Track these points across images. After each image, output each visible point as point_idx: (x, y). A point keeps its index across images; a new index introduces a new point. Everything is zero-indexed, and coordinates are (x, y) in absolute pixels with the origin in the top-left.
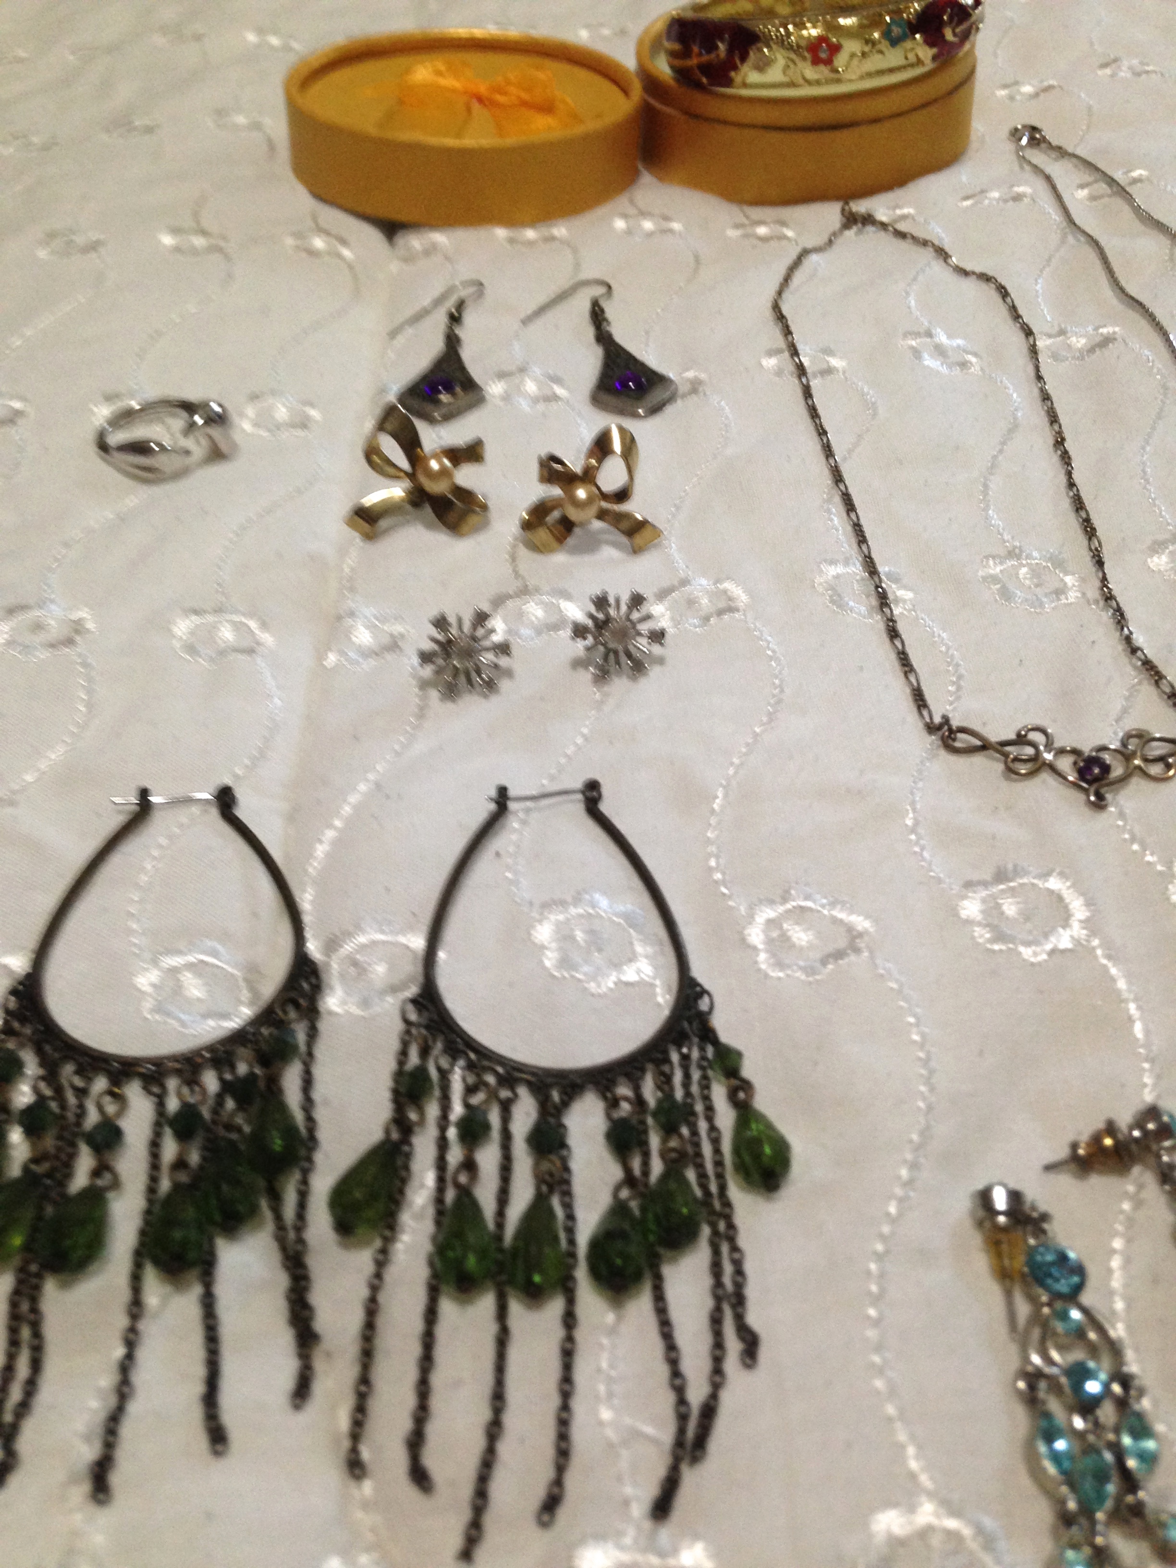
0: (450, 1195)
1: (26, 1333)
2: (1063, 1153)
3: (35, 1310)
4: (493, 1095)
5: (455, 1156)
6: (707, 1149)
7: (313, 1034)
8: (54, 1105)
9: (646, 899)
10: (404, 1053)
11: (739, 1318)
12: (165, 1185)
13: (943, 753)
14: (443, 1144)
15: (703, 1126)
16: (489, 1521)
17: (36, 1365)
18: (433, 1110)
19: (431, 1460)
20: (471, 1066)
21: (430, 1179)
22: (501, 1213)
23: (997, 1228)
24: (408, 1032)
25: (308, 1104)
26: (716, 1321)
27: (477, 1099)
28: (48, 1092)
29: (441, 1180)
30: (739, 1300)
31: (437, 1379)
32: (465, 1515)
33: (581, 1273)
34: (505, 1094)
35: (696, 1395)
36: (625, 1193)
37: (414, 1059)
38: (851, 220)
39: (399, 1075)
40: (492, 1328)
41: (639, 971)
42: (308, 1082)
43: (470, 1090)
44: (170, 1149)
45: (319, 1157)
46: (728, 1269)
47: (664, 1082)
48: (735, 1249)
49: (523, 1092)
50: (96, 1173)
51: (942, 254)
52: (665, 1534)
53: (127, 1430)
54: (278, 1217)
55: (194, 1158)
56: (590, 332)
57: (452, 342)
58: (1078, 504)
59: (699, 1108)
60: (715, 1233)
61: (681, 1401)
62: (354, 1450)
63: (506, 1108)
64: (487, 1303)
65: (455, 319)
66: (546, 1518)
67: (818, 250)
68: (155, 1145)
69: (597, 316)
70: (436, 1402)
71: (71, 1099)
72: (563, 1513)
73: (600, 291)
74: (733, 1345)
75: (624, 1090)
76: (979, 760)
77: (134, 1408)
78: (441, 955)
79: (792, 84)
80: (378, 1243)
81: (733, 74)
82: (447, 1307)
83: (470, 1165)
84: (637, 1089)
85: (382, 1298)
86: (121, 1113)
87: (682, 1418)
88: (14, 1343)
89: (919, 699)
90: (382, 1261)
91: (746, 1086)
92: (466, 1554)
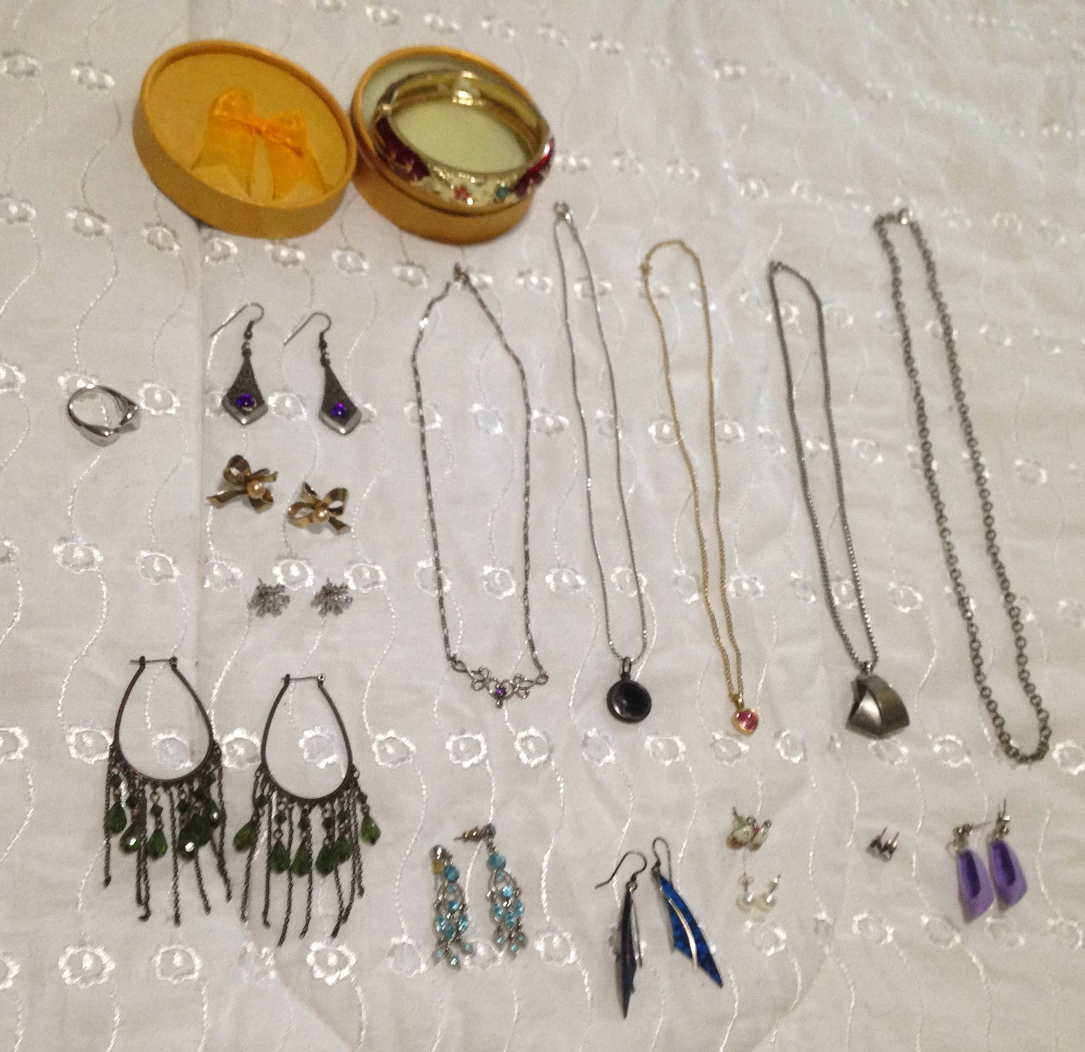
0: (273, 841)
2: (460, 834)
3: (145, 867)
4: (286, 806)
5: (275, 827)
6: (353, 828)
7: (221, 774)
9: (338, 728)
10: (255, 789)
11: (360, 883)
12: (178, 827)
14: (270, 823)
15: (352, 821)
16: (287, 934)
17: (148, 884)
18: (267, 810)
19: (270, 918)
21: (266, 834)
22: (289, 848)
23: (437, 859)
24: (256, 780)
25: (221, 799)
26: (353, 884)
27: (282, 807)
29: (269, 835)
30: (360, 877)
31: (271, 896)
33: (313, 867)
34: (290, 806)
35: (346, 905)
36: (327, 842)
37: (259, 791)
38: (458, 275)
39: (254, 796)
40: (287, 882)
43: (278, 804)
44: (177, 813)
45: (228, 824)
46: (357, 867)
47: (342, 804)
48: (359, 861)
49: (295, 804)
50: (156, 824)
52: (336, 941)
55: (186, 819)
57: (247, 355)
59: (351, 813)
61: (341, 906)
63: (291, 810)
65: (248, 336)
66: (302, 936)
68: (172, 813)
69: (323, 346)
70: (271, 903)
71: (140, 794)
72: (307, 934)
73: (325, 323)
74: (357, 892)
75: (328, 806)
76: (461, 676)
77: (181, 899)
78: (267, 749)
80: (249, 852)
82: (273, 876)
84: (332, 807)
85: (251, 871)
86: (158, 800)
87: (341, 911)
88: (139, 877)
90: (250, 857)
91: (368, 808)
92: (280, 944)
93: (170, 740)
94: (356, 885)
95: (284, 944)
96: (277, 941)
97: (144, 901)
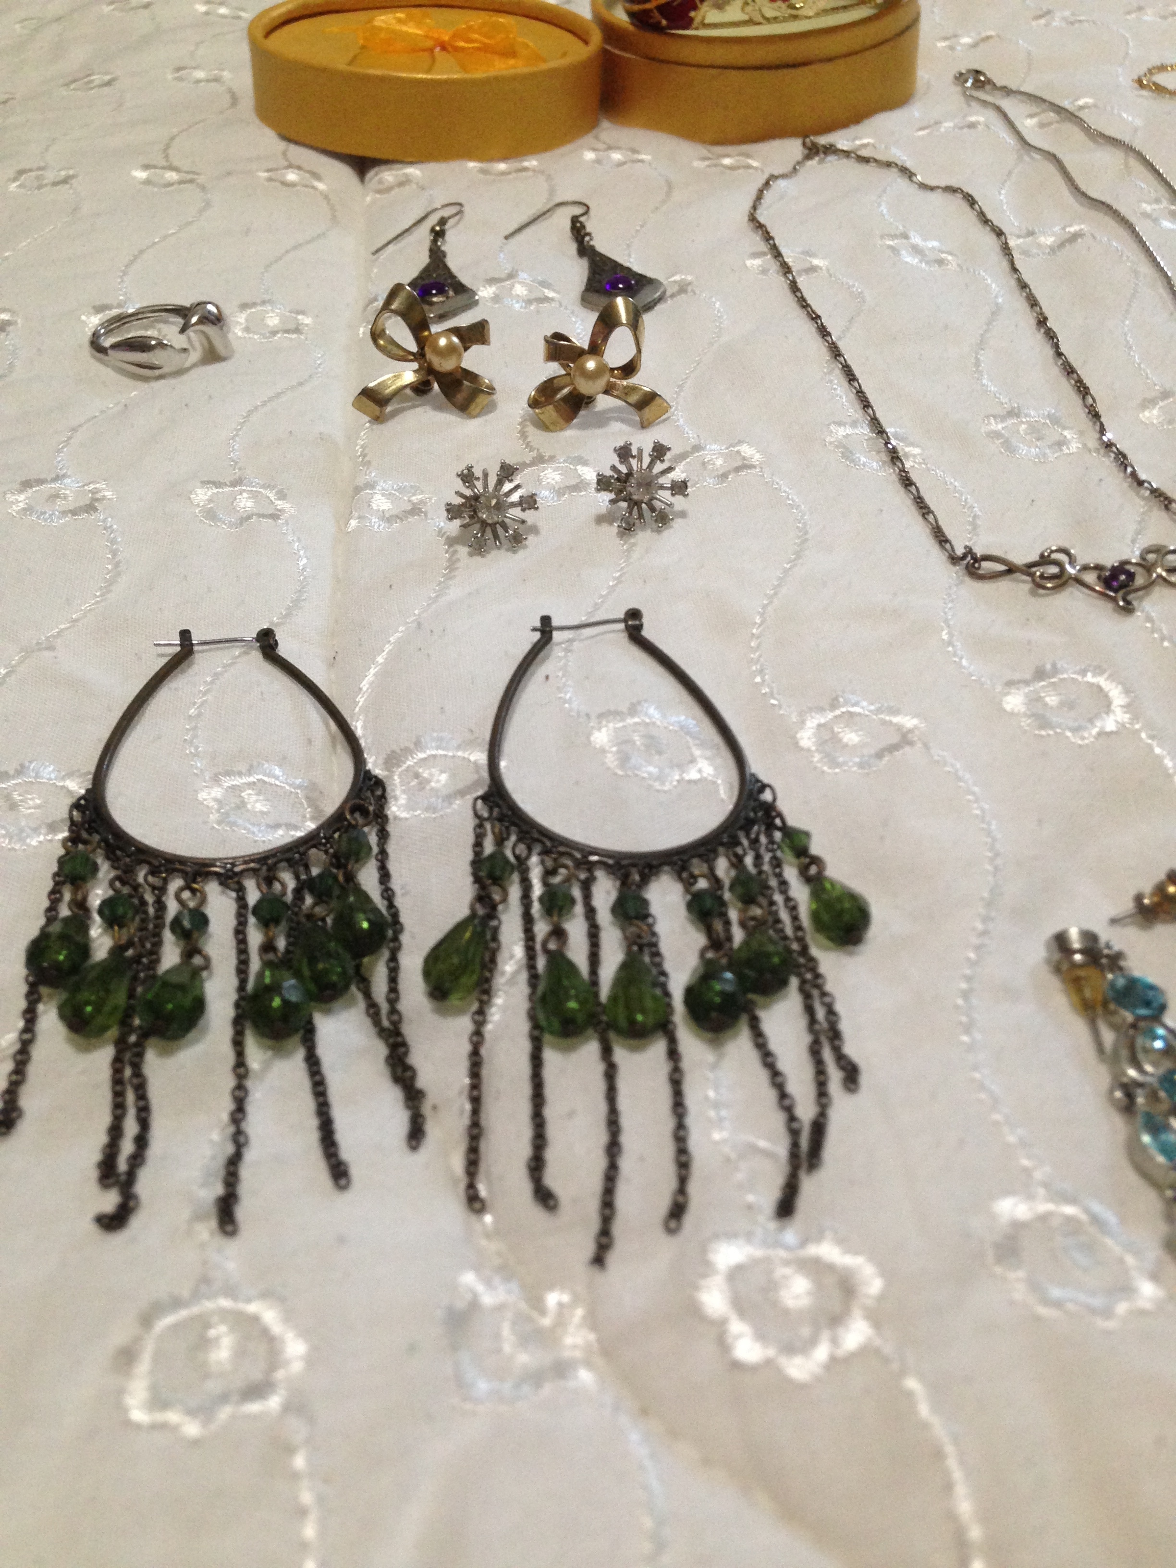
0: (541, 963)
1: (130, 1097)
2: (1127, 905)
3: (138, 1073)
4: (572, 876)
5: (541, 929)
6: (784, 916)
7: (383, 835)
8: (131, 899)
9: (697, 711)
10: (478, 844)
11: (837, 1051)
12: (255, 966)
13: (968, 580)
14: (528, 920)
15: (778, 898)
16: (618, 1228)
17: (144, 1123)
18: (515, 892)
19: (552, 1179)
20: (545, 852)
21: (519, 951)
22: (594, 969)
23: (1074, 965)
24: (480, 826)
25: (388, 894)
26: (815, 1052)
27: (556, 879)
28: (124, 889)
29: (530, 950)
30: (835, 1035)
31: (549, 1112)
32: (594, 1225)
33: (680, 1019)
34: (583, 876)
35: (806, 1111)
36: (711, 955)
37: (489, 847)
38: (813, 151)
39: (477, 863)
40: (600, 1068)
41: (700, 771)
42: (385, 876)
43: (548, 872)
44: (256, 935)
45: (405, 938)
46: (820, 1010)
47: (737, 862)
48: (824, 994)
49: (600, 872)
50: (186, 955)
51: (907, 172)
52: (794, 1230)
53: (245, 1172)
54: (369, 998)
55: (281, 944)
56: (573, 247)
57: (437, 256)
58: (1069, 370)
59: (773, 882)
60: (803, 982)
61: (792, 1118)
62: (471, 1186)
63: (587, 887)
64: (591, 1049)
65: (438, 234)
66: (673, 1224)
67: (784, 176)
68: (240, 933)
69: (578, 231)
70: (552, 1131)
71: (150, 895)
72: (689, 1219)
73: (578, 210)
75: (697, 869)
76: (1004, 584)
77: (250, 1156)
78: (503, 764)
79: (750, 22)
80: (475, 1006)
81: (692, 14)
82: (550, 1056)
83: (559, 933)
84: (712, 870)
85: (483, 1051)
87: (794, 1133)
88: (119, 1107)
89: (940, 537)
91: (817, 861)
92: (599, 1260)
93: (252, 785)
94: (827, 1055)
95: (613, 1258)
96: (589, 1248)
97: (122, 1166)
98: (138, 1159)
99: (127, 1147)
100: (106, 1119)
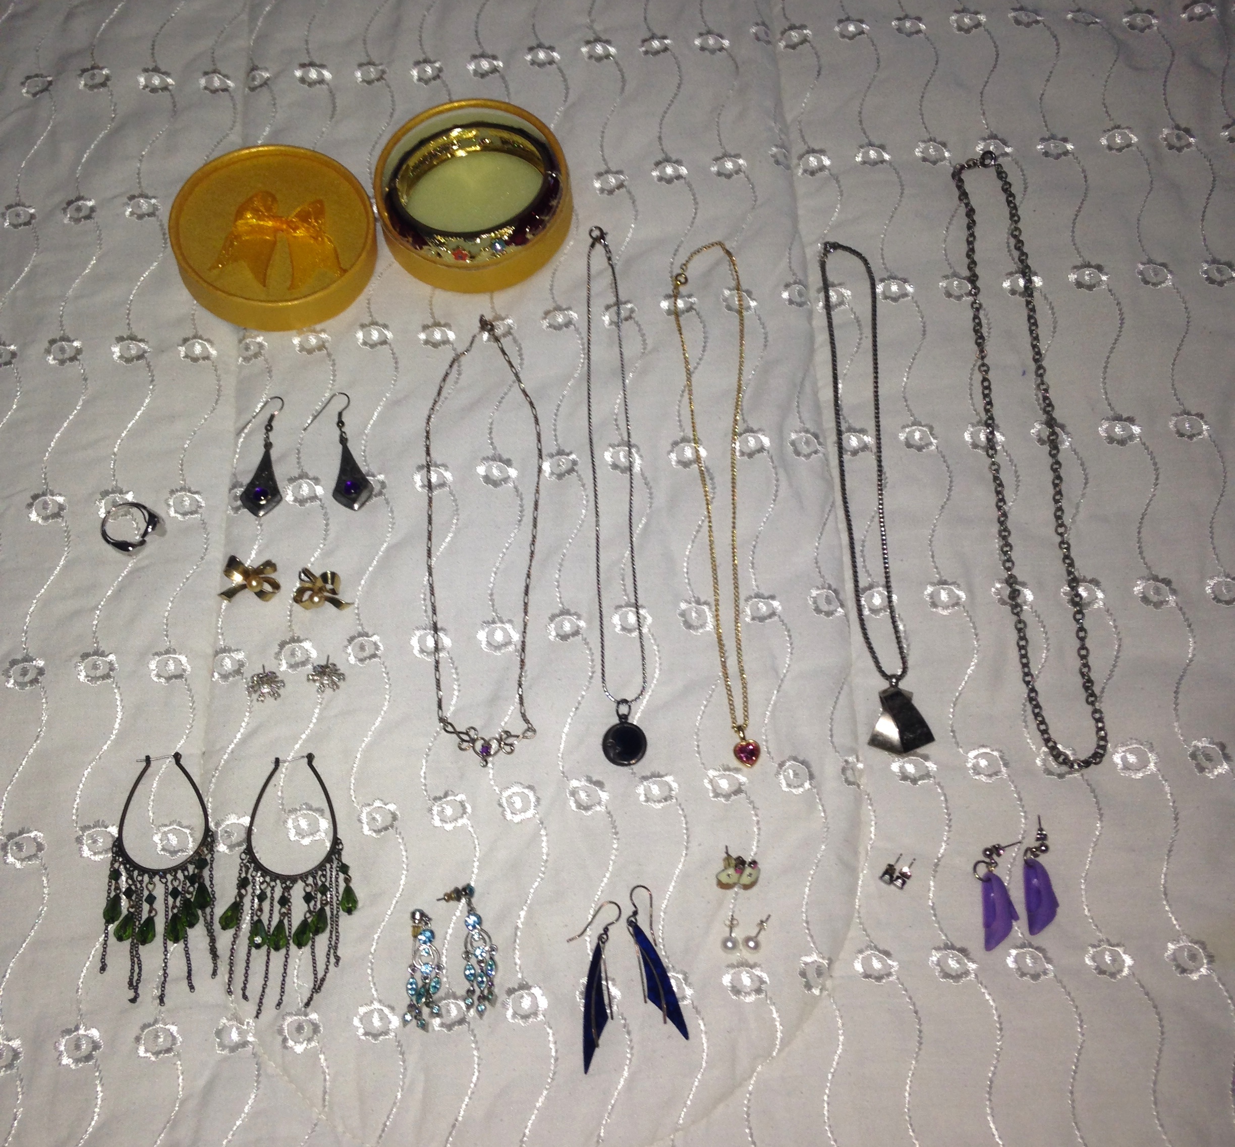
0: (255, 919)
1: (136, 961)
2: (442, 896)
4: (268, 884)
5: (256, 906)
7: (213, 859)
8: (133, 887)
10: (241, 871)
11: (335, 953)
12: (170, 914)
13: (443, 733)
14: (253, 902)
15: (334, 892)
17: (140, 968)
19: (248, 994)
20: (262, 875)
21: (249, 914)
22: (270, 924)
25: (212, 885)
26: (328, 955)
27: (263, 887)
28: (130, 882)
29: (252, 913)
31: (250, 973)
32: (257, 1007)
33: (291, 941)
35: (320, 976)
36: (308, 915)
39: (239, 879)
41: (320, 836)
42: (211, 876)
43: (262, 884)
44: (170, 900)
46: (334, 937)
47: (324, 877)
50: (150, 912)
52: (308, 1011)
53: (168, 987)
54: (205, 920)
57: (268, 446)
59: (334, 885)
61: (316, 978)
64: (264, 951)
65: (269, 428)
66: (278, 1008)
70: (250, 979)
71: (139, 886)
74: (332, 960)
76: (451, 738)
77: (168, 981)
80: (234, 931)
83: (260, 909)
84: (314, 881)
85: (235, 948)
86: (153, 889)
87: (316, 981)
88: (133, 962)
89: (440, 705)
90: (236, 936)
91: (350, 879)
92: (257, 1017)
93: (170, 831)
94: (332, 956)
95: (260, 1016)
96: (255, 1013)
97: (135, 984)
98: (139, 980)
99: (136, 977)
100: (129, 967)
